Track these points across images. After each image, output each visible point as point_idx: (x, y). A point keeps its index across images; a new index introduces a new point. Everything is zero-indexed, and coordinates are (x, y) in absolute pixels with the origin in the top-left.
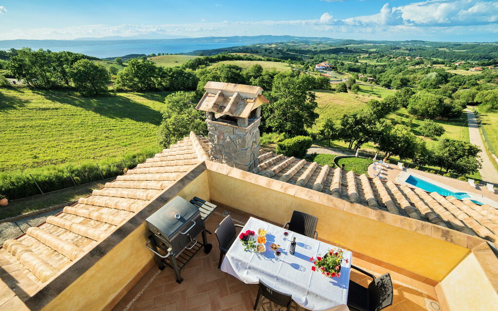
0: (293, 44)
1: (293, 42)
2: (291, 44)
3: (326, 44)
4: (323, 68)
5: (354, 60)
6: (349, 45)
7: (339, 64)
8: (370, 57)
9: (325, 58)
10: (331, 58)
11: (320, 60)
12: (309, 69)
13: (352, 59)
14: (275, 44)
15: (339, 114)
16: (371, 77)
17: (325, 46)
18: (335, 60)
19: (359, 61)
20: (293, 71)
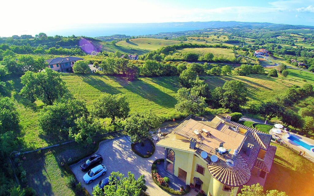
0: (238, 29)
1: (238, 27)
2: (236, 29)
3: (266, 29)
4: (261, 53)
5: (291, 43)
6: (288, 30)
7: (277, 47)
8: (306, 41)
9: (265, 42)
10: (270, 41)
11: (260, 43)
12: (249, 55)
13: (289, 43)
14: (222, 29)
15: (266, 95)
16: (302, 61)
17: (266, 30)
18: (273, 44)
19: (295, 44)
20: (237, 57)
